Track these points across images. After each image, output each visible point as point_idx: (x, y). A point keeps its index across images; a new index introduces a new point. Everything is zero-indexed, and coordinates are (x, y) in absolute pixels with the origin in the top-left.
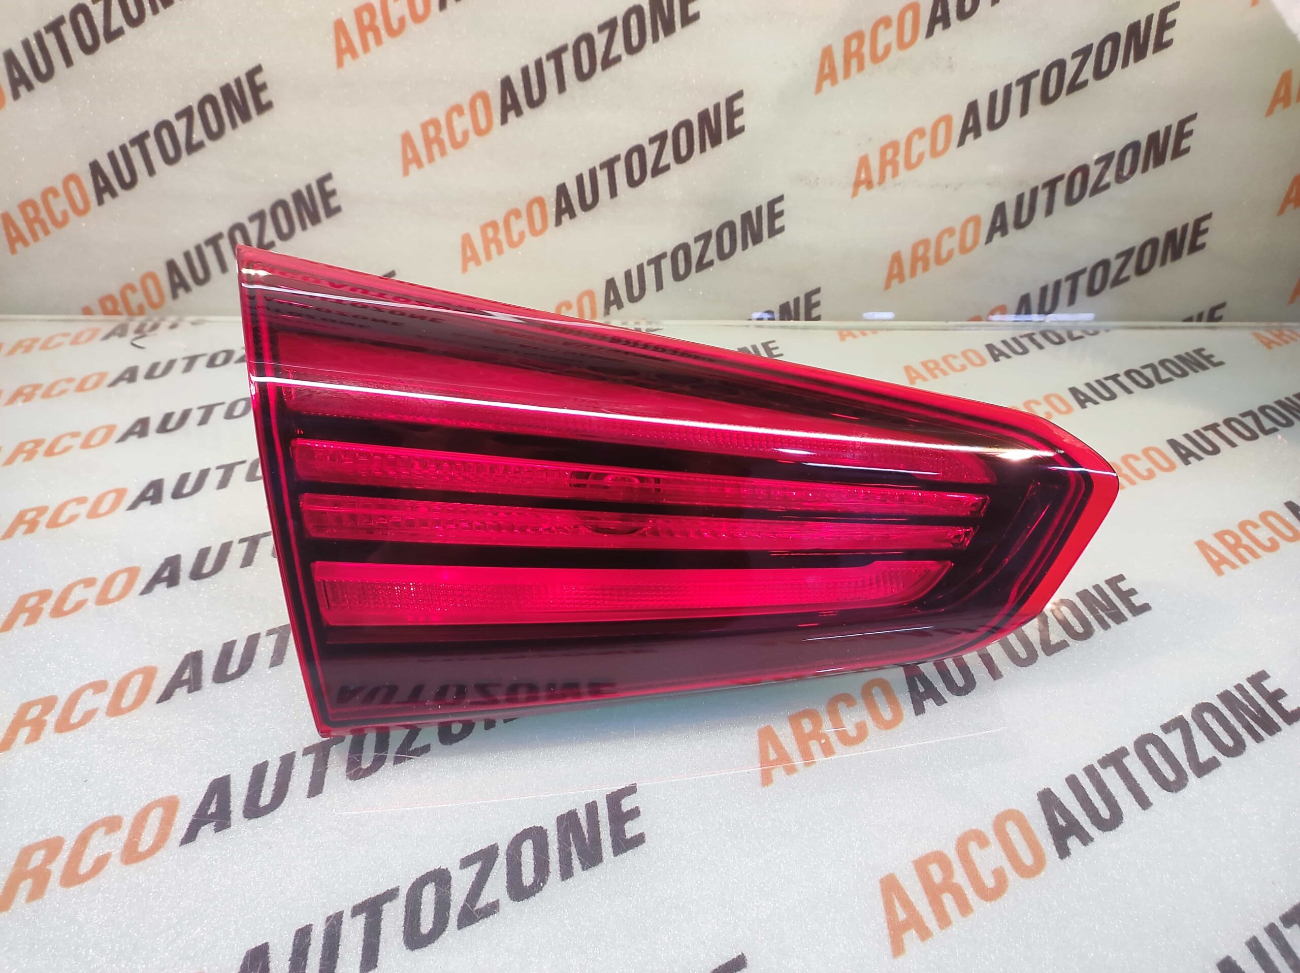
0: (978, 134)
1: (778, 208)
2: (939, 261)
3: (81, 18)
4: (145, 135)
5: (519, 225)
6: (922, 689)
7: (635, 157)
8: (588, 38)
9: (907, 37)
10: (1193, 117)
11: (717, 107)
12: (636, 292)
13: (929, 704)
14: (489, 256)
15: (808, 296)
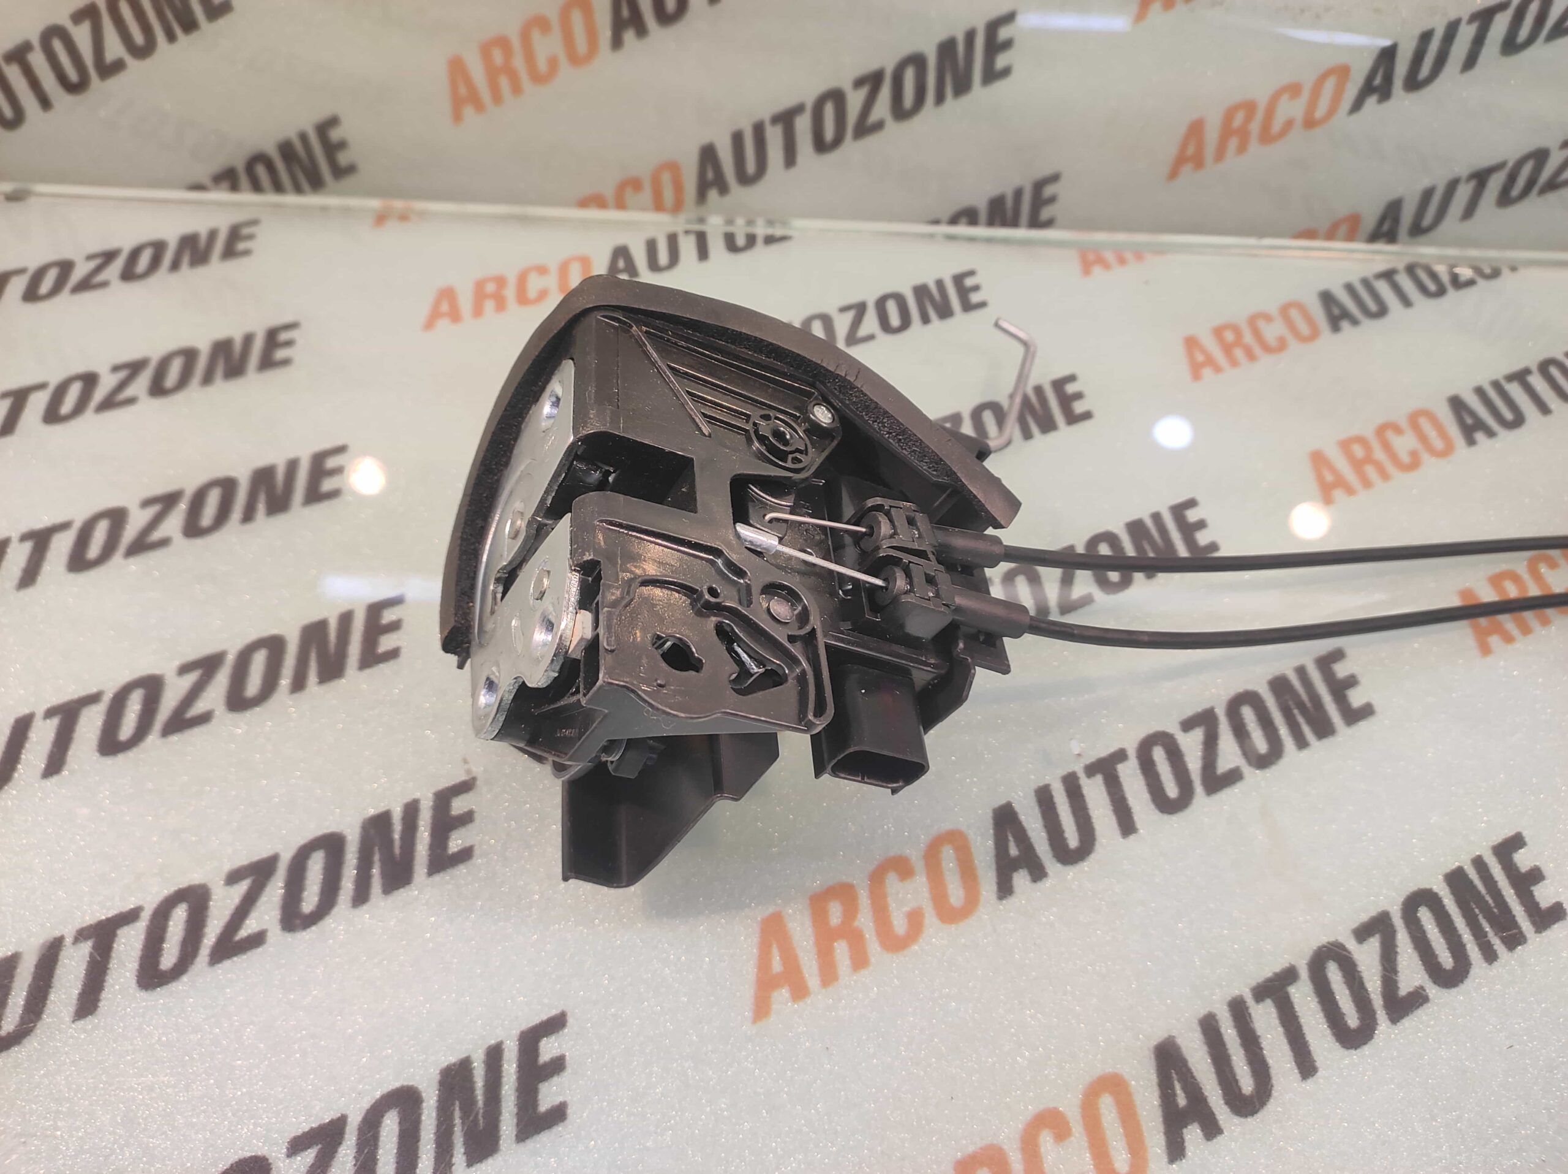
1: (1003, 34)
2: (1267, 137)
5: (547, 46)
6: (1182, 1101)
12: (751, 167)
13: (1193, 1134)
14: (497, 98)
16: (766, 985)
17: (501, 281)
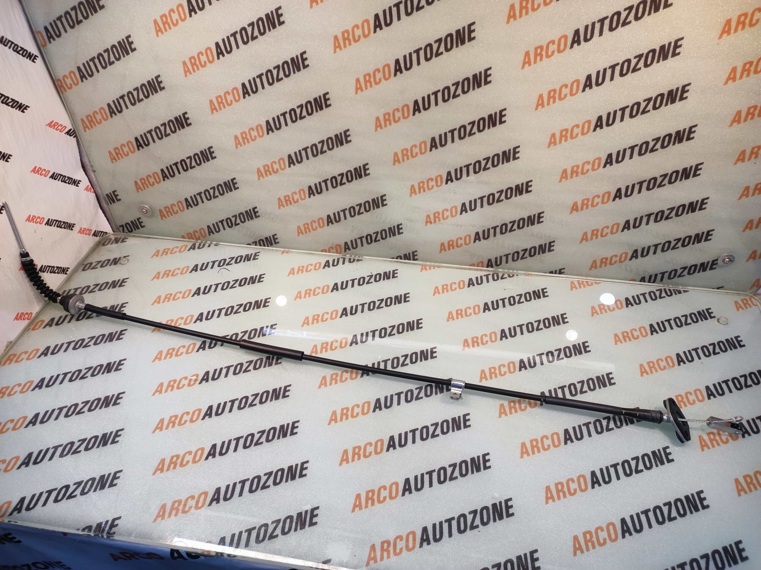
0: (466, 212)
1: (400, 227)
2: (457, 246)
3: (183, 163)
4: (201, 193)
5: (315, 225)
7: (352, 210)
8: (335, 178)
9: (439, 184)
10: (543, 212)
11: (378, 198)
12: (355, 246)
14: (306, 233)
15: (413, 253)
16: (321, 384)
17: (303, 267)
